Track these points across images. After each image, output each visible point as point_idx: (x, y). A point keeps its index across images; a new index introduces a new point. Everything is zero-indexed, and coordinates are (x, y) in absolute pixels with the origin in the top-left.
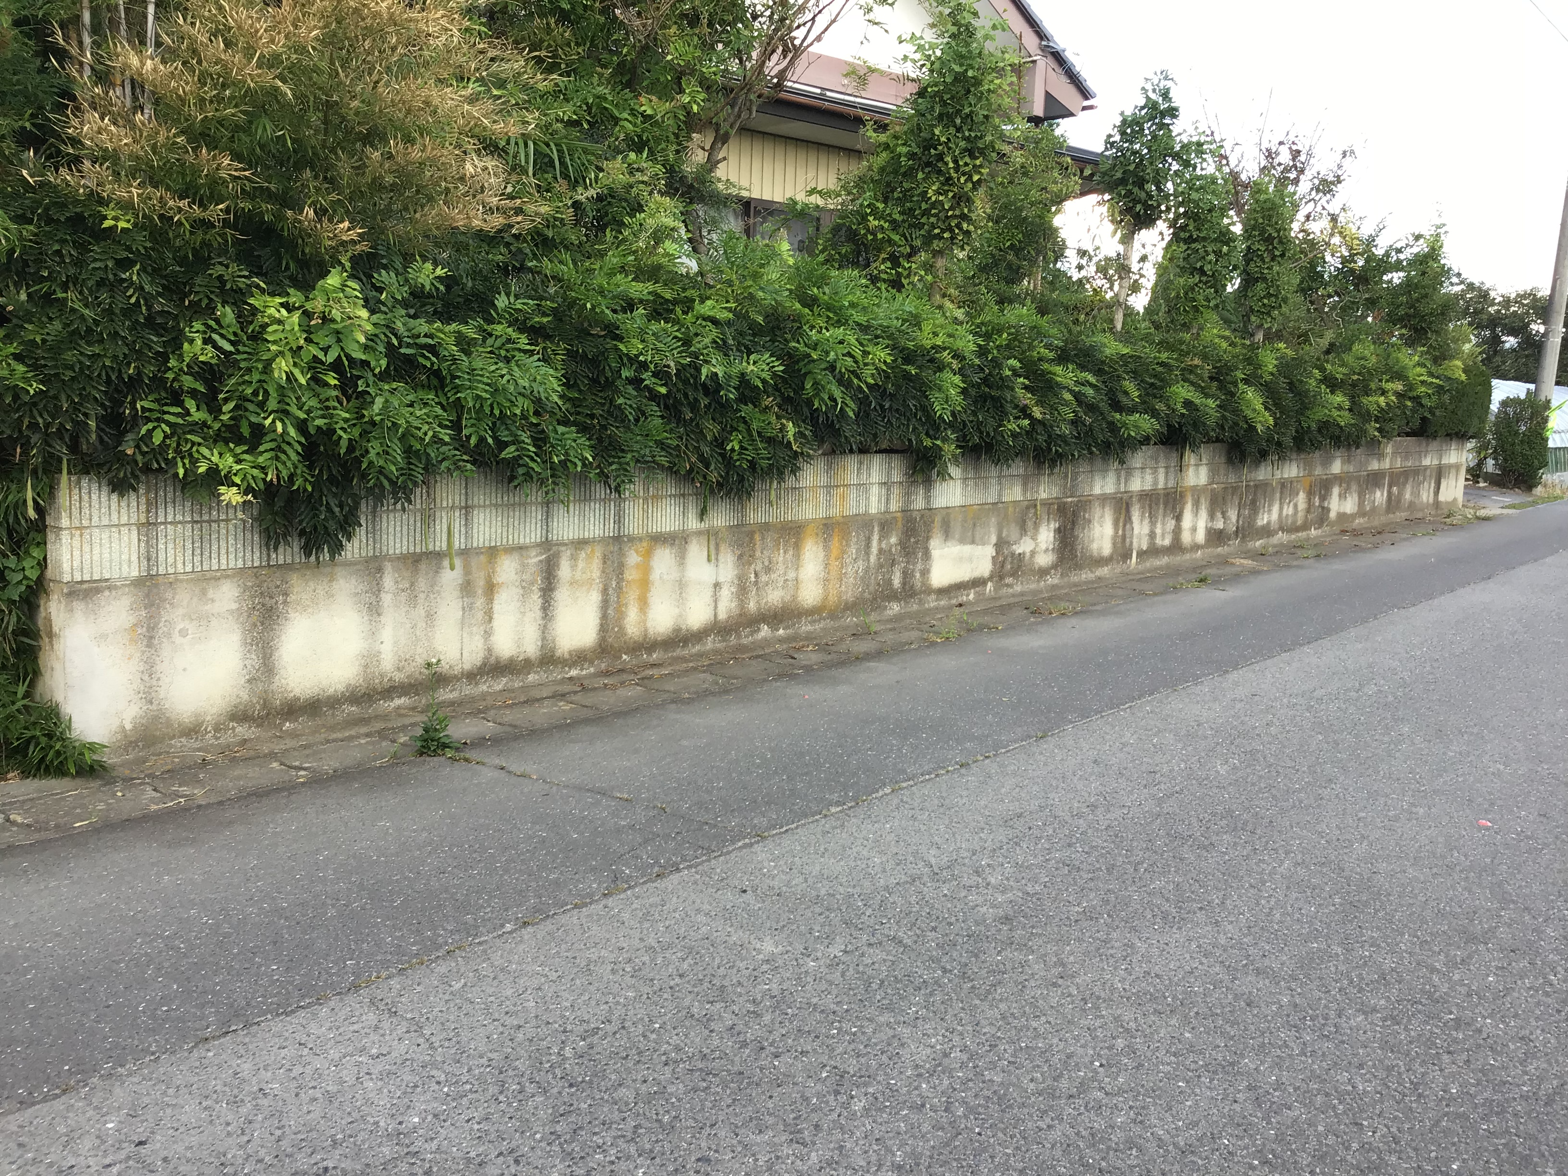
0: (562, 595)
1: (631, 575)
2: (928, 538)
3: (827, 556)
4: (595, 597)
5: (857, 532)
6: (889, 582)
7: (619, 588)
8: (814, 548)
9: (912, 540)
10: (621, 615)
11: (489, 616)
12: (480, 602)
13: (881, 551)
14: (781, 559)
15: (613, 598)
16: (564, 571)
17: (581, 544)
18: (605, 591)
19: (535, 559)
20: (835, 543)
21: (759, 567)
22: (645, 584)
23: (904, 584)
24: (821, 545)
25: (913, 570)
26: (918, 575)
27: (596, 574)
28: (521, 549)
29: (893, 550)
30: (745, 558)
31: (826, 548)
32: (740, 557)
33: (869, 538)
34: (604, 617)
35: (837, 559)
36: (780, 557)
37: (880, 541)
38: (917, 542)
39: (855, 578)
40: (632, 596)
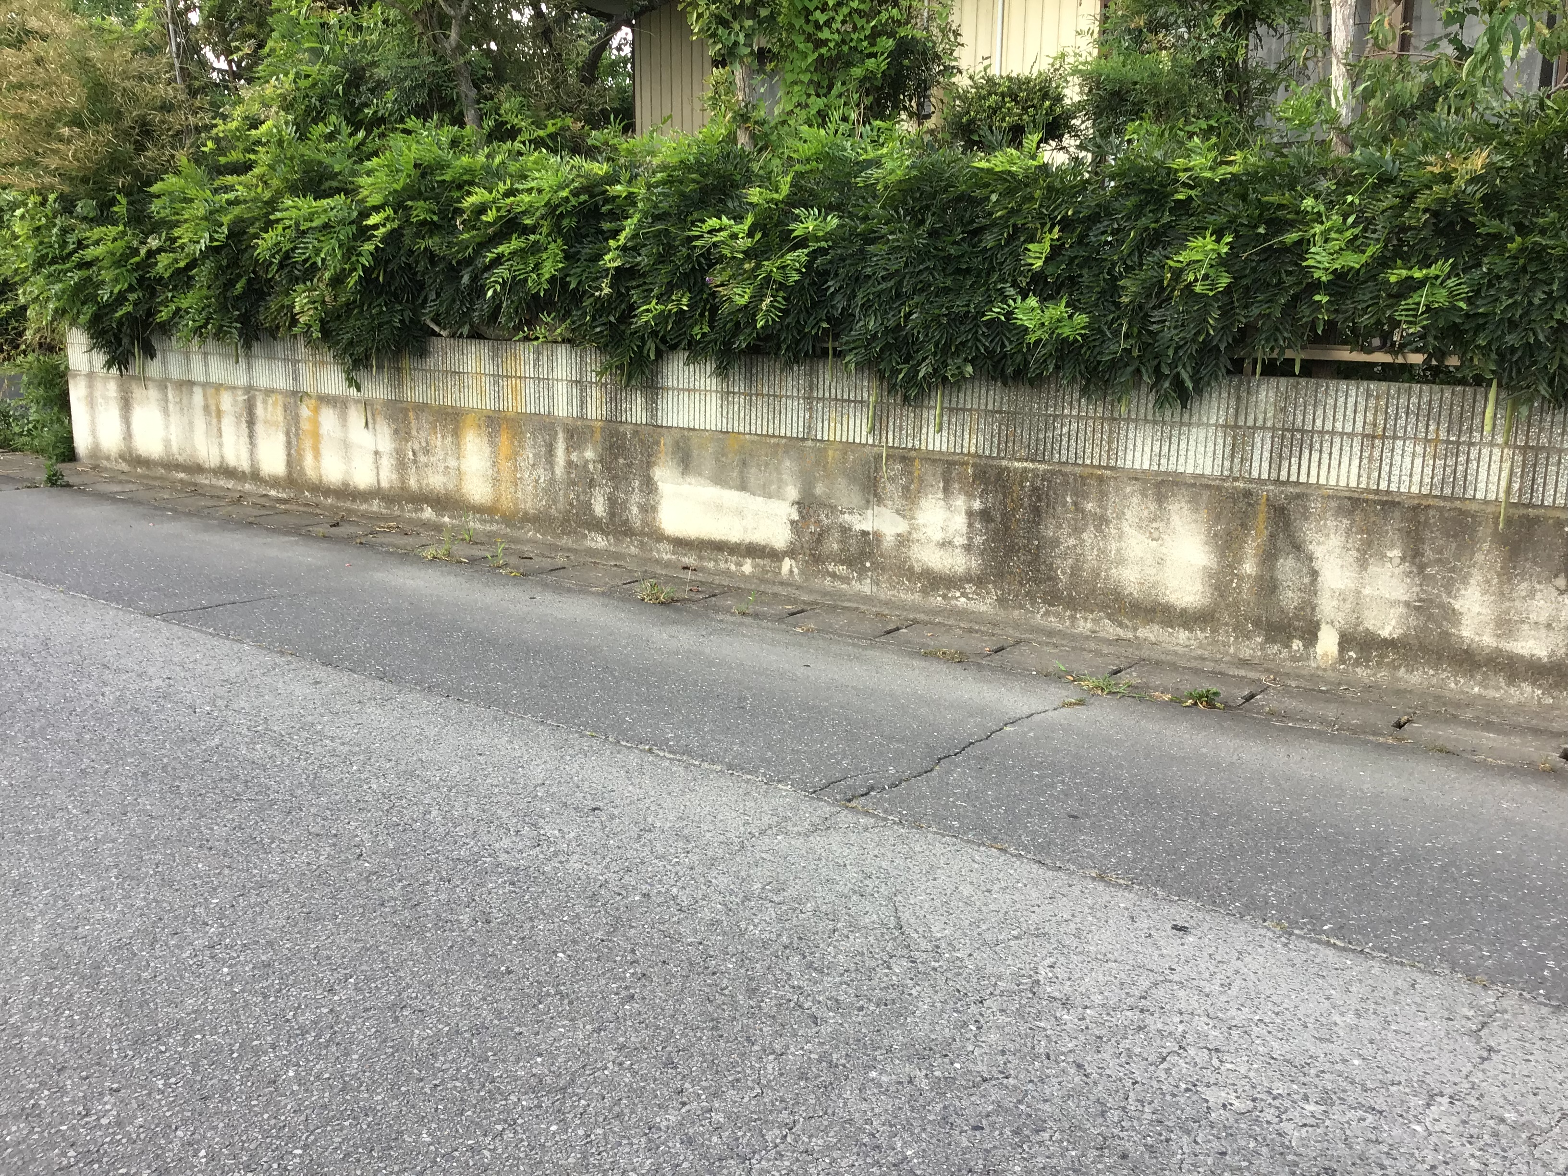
0: (259, 428)
1: (305, 425)
2: (649, 465)
3: (495, 453)
4: (282, 438)
5: (532, 433)
6: (588, 506)
7: (297, 434)
8: (477, 440)
9: (621, 461)
10: (301, 458)
11: (220, 434)
12: (214, 421)
13: (570, 464)
14: (439, 444)
15: (294, 442)
16: (259, 411)
17: (269, 392)
18: (288, 434)
19: (242, 397)
20: (504, 439)
21: (416, 447)
22: (316, 436)
23: (612, 514)
24: (485, 439)
25: (626, 501)
26: (635, 510)
27: (281, 418)
28: (234, 388)
29: (591, 466)
30: (402, 433)
31: (492, 443)
32: (396, 432)
33: (551, 445)
34: (289, 455)
35: (508, 459)
36: (437, 441)
37: (568, 451)
38: (630, 465)
39: (535, 487)
40: (307, 444)
